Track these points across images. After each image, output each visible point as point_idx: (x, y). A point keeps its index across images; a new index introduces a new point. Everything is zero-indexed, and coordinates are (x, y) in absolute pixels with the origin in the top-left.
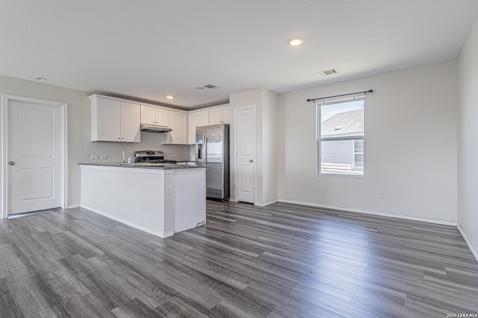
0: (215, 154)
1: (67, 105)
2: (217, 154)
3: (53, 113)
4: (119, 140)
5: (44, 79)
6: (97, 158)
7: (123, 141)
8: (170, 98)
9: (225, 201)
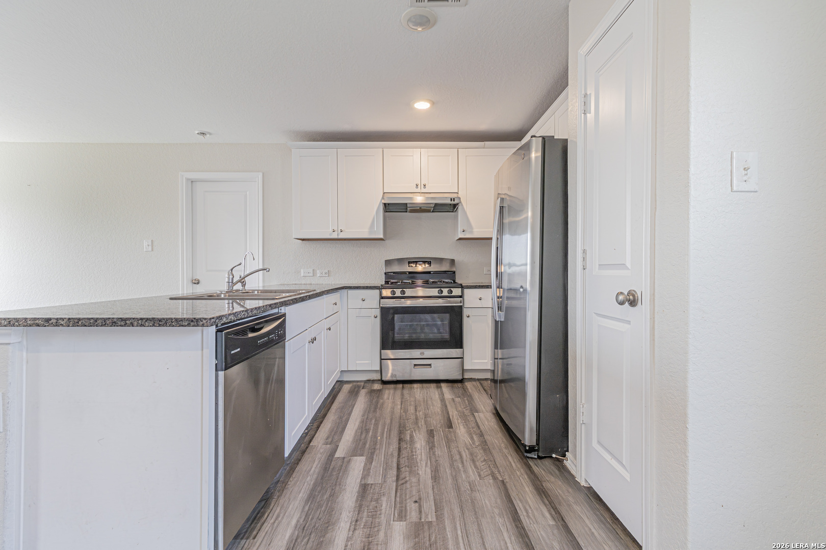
0: (515, 265)
1: (260, 175)
2: (518, 263)
3: (248, 193)
4: (335, 236)
5: (210, 134)
6: (311, 275)
7: (342, 236)
8: (422, 105)
9: (540, 458)
